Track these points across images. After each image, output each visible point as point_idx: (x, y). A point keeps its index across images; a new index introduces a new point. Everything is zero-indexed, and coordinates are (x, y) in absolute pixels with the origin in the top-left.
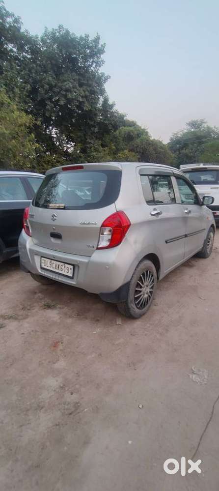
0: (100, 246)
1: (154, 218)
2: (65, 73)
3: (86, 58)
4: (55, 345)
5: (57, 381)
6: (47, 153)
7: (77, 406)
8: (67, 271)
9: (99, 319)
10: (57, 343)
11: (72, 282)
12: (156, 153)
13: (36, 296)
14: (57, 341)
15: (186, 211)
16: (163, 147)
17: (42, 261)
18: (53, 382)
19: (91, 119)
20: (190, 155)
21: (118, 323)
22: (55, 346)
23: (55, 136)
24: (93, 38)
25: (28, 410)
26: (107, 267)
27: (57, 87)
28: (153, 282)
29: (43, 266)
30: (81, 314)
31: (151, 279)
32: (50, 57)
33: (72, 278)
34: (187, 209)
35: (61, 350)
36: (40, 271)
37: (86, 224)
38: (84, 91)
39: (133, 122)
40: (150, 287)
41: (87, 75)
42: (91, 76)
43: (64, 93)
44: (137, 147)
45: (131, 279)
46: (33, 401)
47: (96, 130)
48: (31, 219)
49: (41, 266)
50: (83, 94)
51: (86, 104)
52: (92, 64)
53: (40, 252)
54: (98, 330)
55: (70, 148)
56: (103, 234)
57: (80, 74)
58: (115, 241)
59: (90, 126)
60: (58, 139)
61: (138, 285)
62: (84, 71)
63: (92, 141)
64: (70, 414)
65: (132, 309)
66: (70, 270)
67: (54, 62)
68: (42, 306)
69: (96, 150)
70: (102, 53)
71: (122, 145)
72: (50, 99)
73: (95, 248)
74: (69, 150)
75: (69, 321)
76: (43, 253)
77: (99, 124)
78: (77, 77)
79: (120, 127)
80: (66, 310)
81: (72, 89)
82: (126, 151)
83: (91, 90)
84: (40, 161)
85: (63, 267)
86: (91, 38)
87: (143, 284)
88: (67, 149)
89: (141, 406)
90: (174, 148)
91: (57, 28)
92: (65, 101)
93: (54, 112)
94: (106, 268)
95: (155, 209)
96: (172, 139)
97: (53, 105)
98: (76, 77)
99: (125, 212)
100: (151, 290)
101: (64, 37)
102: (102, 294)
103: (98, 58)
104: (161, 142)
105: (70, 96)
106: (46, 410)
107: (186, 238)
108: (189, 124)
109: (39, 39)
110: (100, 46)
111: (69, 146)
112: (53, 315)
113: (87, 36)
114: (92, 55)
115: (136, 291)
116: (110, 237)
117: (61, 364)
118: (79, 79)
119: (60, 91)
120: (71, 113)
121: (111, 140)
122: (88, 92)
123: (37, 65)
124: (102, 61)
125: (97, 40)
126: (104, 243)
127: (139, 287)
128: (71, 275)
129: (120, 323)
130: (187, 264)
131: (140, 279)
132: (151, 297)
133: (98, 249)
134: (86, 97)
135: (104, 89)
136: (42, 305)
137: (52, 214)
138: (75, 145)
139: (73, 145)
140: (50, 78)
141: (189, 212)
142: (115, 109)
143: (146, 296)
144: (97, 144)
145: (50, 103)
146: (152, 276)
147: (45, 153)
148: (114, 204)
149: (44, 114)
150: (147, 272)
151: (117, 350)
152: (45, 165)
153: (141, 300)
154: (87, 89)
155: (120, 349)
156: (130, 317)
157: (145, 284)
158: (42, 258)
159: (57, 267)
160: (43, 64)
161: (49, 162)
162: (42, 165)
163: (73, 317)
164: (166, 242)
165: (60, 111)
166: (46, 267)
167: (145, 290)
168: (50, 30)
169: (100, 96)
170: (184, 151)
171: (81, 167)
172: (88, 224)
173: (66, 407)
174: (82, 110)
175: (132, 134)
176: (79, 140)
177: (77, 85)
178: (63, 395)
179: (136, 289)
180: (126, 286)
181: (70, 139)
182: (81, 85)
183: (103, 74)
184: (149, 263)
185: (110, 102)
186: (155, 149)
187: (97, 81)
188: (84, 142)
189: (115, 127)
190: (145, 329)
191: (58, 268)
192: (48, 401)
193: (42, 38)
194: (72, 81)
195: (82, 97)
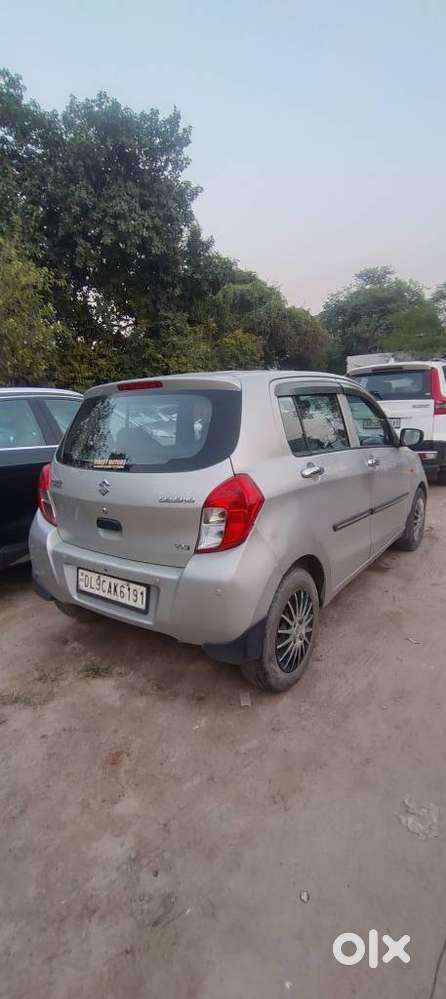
0: (202, 546)
1: (310, 482)
2: (112, 184)
3: (153, 155)
4: (114, 761)
5: (122, 845)
6: (79, 339)
7: (168, 901)
8: (134, 597)
9: (203, 695)
10: (119, 754)
11: (146, 622)
12: (298, 334)
13: (68, 648)
14: (119, 750)
15: (370, 462)
16: (310, 321)
17: (80, 577)
18: (113, 849)
19: (166, 270)
20: (364, 335)
21: (243, 704)
22: (113, 764)
23: (94, 304)
24: (167, 117)
25: (63, 920)
26: (219, 590)
27: (98, 210)
28: (311, 612)
29: (82, 586)
30: (165, 686)
31: (308, 607)
32: (83, 152)
33: (145, 612)
34: (371, 457)
35: (126, 772)
36: (76, 598)
37: (171, 501)
38: (152, 218)
39: (249, 274)
40: (305, 624)
41: (157, 186)
42: (165, 188)
43: (112, 221)
44: (260, 324)
45: (269, 612)
46: (74, 896)
47: (178, 292)
48: (55, 490)
49: (78, 585)
50: (149, 222)
51: (156, 241)
52: (166, 165)
53: (75, 559)
54: (202, 722)
55: (125, 328)
56: (207, 522)
57: (142, 186)
58: (233, 537)
59: (165, 285)
60: (102, 311)
61: (283, 624)
62: (149, 178)
63: (170, 315)
64: (155, 923)
65: (272, 675)
66: (139, 596)
67: (89, 162)
68: (82, 671)
69: (178, 332)
70: (187, 144)
71: (229, 319)
72: (84, 233)
73: (192, 550)
74: (123, 333)
75: (140, 703)
76: (81, 560)
77: (183, 280)
78: (136, 191)
79: (224, 285)
80: (131, 677)
81: (128, 214)
82: (239, 332)
83: (164, 215)
84: (65, 356)
85: (125, 590)
86: (163, 116)
87: (292, 619)
88: (118, 332)
89: (304, 897)
90: (333, 322)
91: (95, 97)
92: (114, 238)
93: (92, 259)
94: (216, 592)
95: (310, 465)
96: (327, 306)
97: (89, 245)
98: (133, 190)
99: (250, 475)
100: (309, 630)
101: (110, 115)
102: (209, 646)
103: (179, 153)
104: (307, 313)
105: (122, 227)
106: (102, 918)
107: (373, 516)
108: (360, 276)
109: (59, 117)
110: (180, 131)
111: (123, 324)
112: (106, 689)
113: (155, 113)
114: (166, 148)
115: (279, 635)
116: (222, 528)
117: (129, 805)
118: (141, 195)
119: (104, 217)
120: (125, 260)
121: (208, 311)
122: (159, 218)
123: (56, 170)
124: (185, 159)
125: (175, 119)
126: (211, 540)
127: (284, 626)
128: (143, 607)
129: (249, 705)
130: (377, 566)
131: (287, 610)
132: (310, 644)
133: (197, 551)
134: (156, 229)
135: (191, 212)
136: (81, 668)
137: (101, 482)
138: (135, 323)
139: (130, 322)
140: (82, 193)
141: (377, 463)
142: (214, 249)
143: (299, 643)
144: (180, 319)
145: (82, 241)
146: (310, 600)
147: (75, 338)
148: (228, 460)
149: (72, 262)
150: (299, 594)
151: (245, 767)
152: (76, 365)
153: (289, 654)
154: (158, 215)
155: (252, 762)
156: (267, 689)
157: (297, 619)
158: (80, 571)
159: (112, 590)
160: (68, 166)
161: (83, 357)
162: (69, 364)
163: (148, 693)
164: (335, 528)
165: (103, 255)
166: (88, 589)
167: (297, 632)
168: (81, 100)
169: (182, 227)
170: (353, 329)
171: (158, 384)
172: (176, 501)
173: (146, 907)
174: (148, 253)
175: (249, 297)
176: (144, 311)
177: (137, 205)
178: (138, 879)
179: (280, 632)
180: (259, 628)
181: (126, 310)
182: (145, 206)
183: (188, 184)
184: (303, 576)
185: (204, 237)
186: (296, 327)
187: (178, 198)
188: (153, 316)
189: (216, 285)
190: (300, 715)
191: (115, 590)
192: (105, 893)
193: (65, 117)
194: (126, 197)
195: (148, 228)
